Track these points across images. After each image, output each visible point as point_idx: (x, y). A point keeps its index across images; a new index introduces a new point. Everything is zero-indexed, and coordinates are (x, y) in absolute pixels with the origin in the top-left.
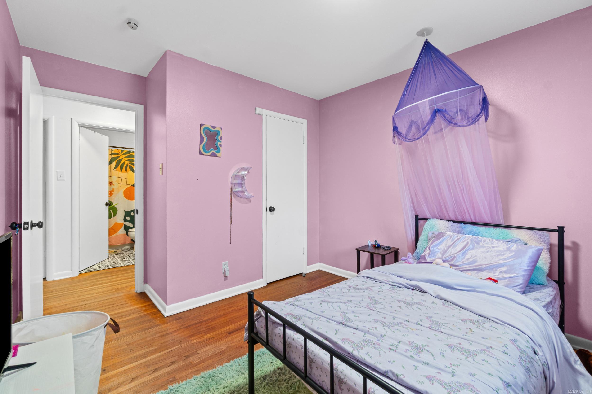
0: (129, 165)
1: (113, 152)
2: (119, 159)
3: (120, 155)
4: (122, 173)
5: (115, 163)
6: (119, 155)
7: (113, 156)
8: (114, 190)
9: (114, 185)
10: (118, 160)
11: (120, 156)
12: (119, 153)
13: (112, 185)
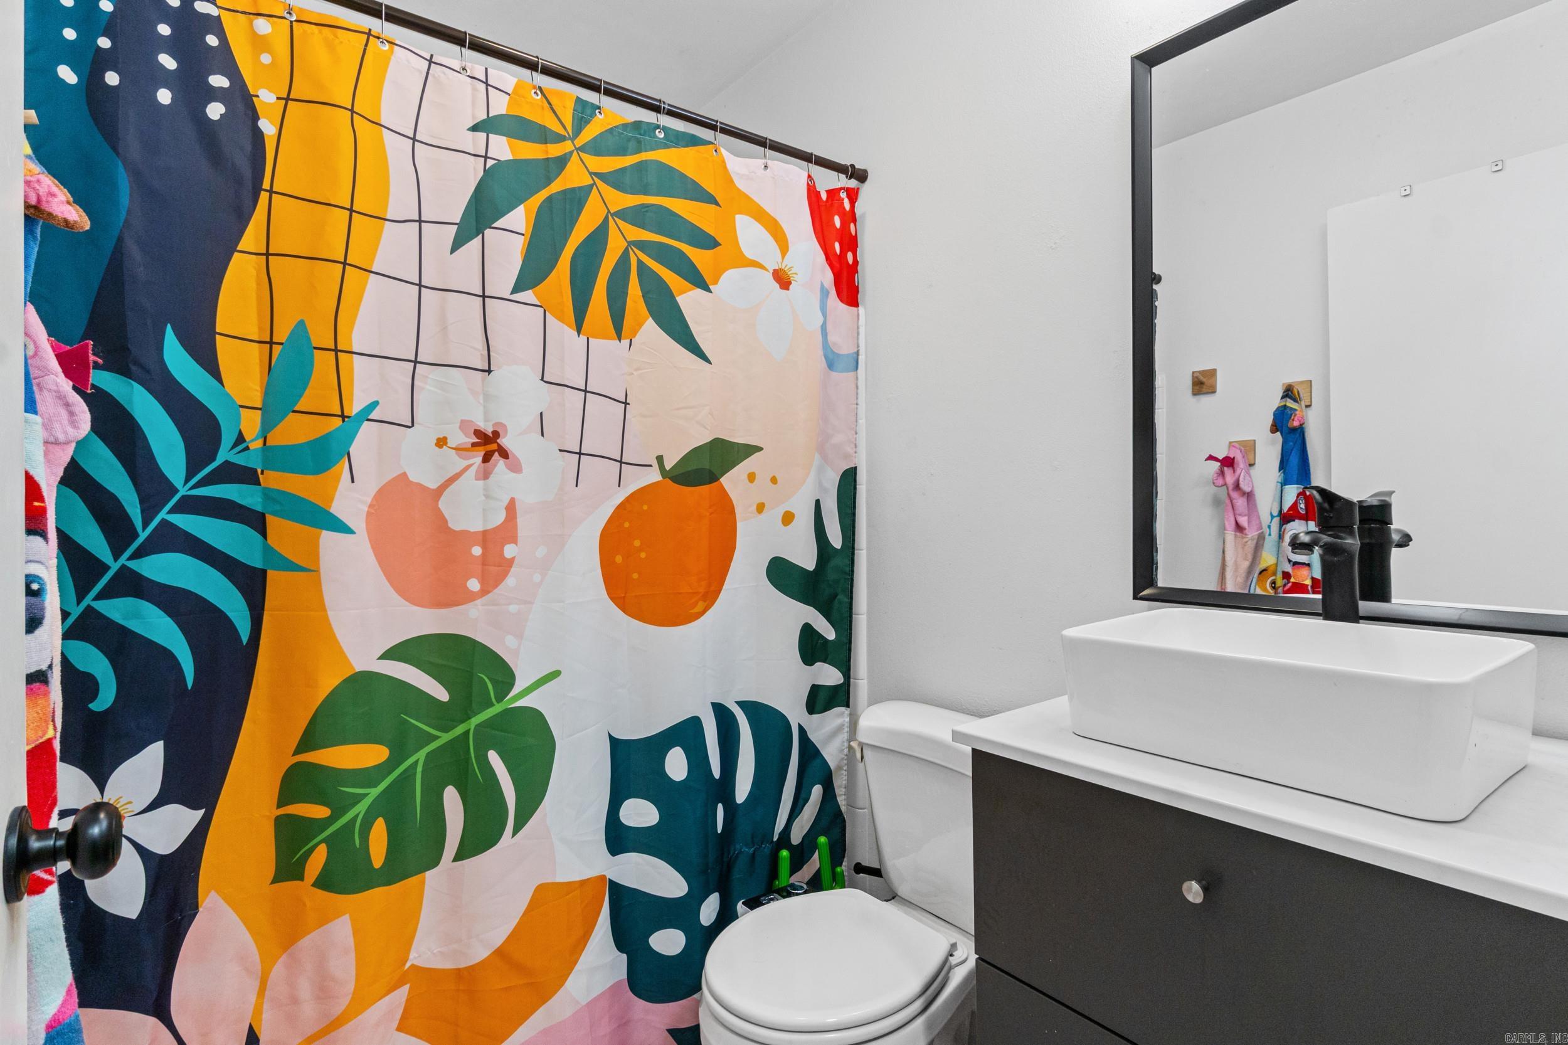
0: (640, 263)
1: (500, 106)
2: (556, 187)
3: (568, 146)
4: (583, 338)
5: (519, 218)
6: (555, 150)
7: (502, 148)
8: (525, 525)
9: (516, 468)
10: (550, 199)
11: (562, 162)
12: (554, 126)
13: (500, 464)
